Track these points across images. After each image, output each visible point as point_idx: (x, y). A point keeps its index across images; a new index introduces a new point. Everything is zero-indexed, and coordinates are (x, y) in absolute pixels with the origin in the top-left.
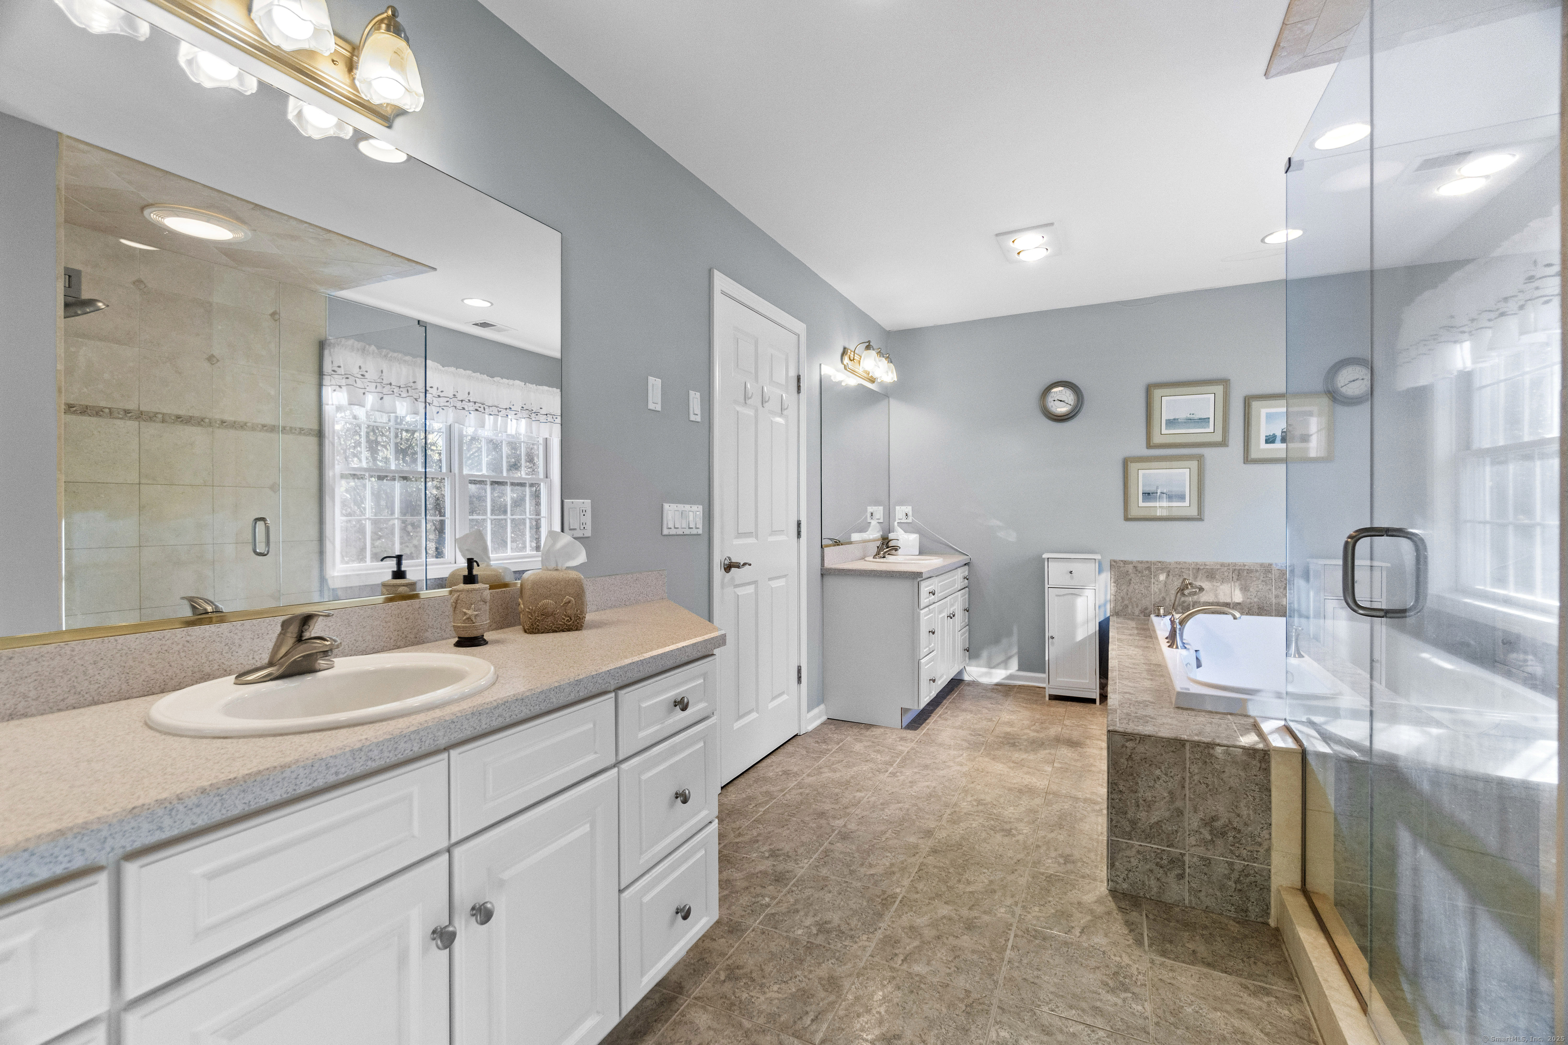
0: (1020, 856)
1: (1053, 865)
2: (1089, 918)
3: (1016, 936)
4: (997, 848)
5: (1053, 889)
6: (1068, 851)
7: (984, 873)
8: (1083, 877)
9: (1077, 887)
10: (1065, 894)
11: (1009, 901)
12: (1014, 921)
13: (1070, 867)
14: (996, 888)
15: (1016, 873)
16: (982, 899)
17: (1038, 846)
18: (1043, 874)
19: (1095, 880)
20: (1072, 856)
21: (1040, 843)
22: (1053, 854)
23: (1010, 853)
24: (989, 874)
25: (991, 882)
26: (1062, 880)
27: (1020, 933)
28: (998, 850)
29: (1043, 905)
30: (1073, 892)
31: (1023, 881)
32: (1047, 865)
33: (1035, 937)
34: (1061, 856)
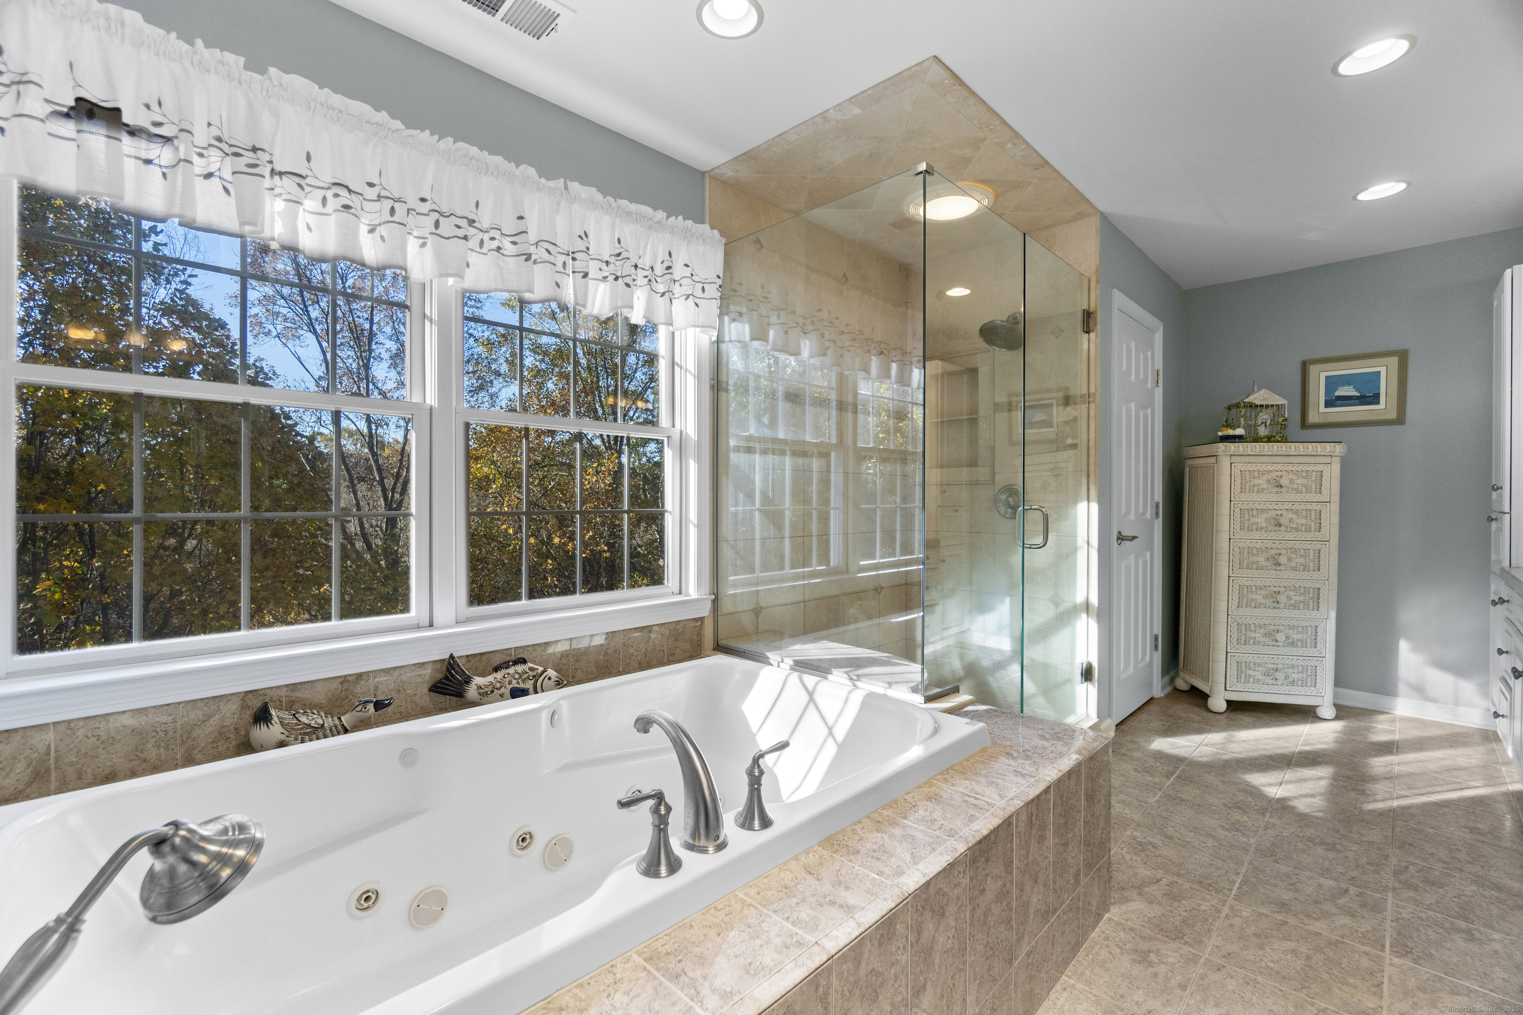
0: (1217, 976)
1: (1169, 953)
2: (1147, 889)
3: (1230, 890)
4: (1255, 999)
5: (1177, 923)
6: (1137, 970)
7: (1273, 962)
8: (1132, 929)
9: (1146, 919)
10: (1164, 915)
11: (1237, 921)
12: (1230, 901)
13: (1144, 946)
14: (1254, 939)
15: (1224, 953)
16: (1272, 930)
17: (1183, 987)
18: (1186, 943)
19: (1118, 924)
20: (1134, 960)
21: (1178, 991)
22: (1162, 969)
23: (1231, 984)
24: (1266, 959)
25: (1261, 947)
26: (1162, 930)
27: (1226, 891)
28: (1253, 994)
29: (1194, 909)
30: (1153, 915)
31: (1214, 940)
32: (1176, 954)
33: (1210, 885)
34: (1151, 964)
